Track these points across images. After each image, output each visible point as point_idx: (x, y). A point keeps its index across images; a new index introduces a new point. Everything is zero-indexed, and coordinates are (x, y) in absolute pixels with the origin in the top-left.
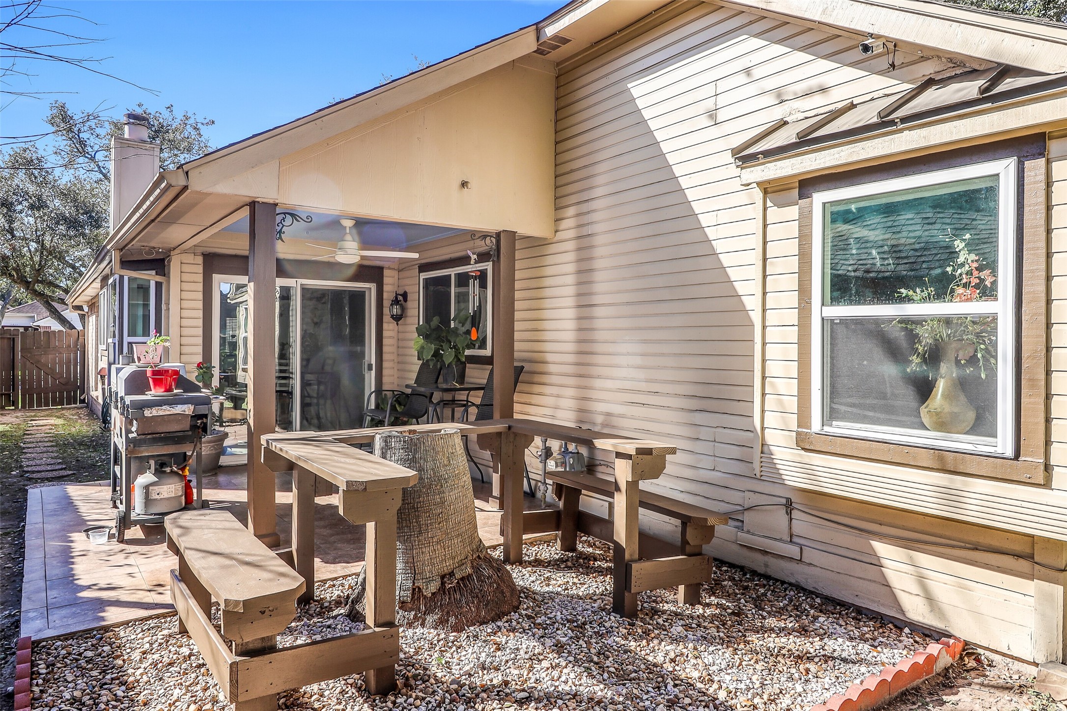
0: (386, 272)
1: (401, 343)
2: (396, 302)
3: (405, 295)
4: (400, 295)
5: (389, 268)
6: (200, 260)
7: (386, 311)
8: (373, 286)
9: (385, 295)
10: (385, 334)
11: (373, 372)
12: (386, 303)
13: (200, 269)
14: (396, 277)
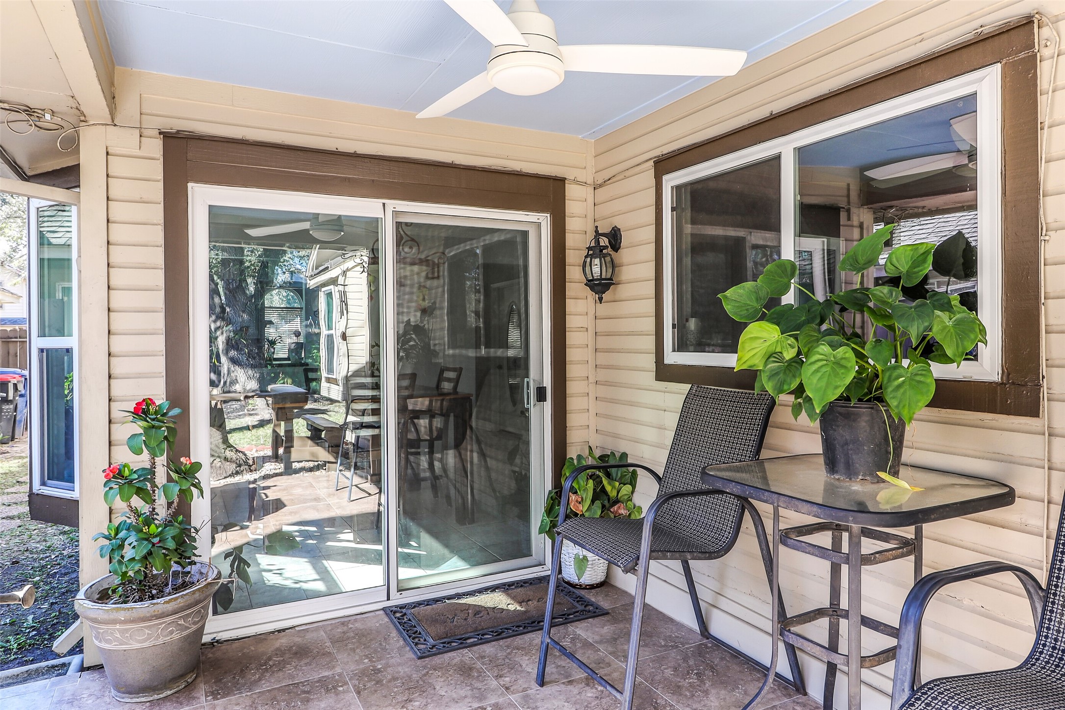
0: (571, 191)
1: (602, 342)
2: (596, 251)
3: (615, 237)
4: (604, 235)
5: (576, 182)
6: (155, 147)
7: (574, 273)
8: (544, 220)
9: (571, 240)
10: (572, 322)
11: (548, 405)
12: (574, 257)
13: (157, 170)
14: (590, 201)
